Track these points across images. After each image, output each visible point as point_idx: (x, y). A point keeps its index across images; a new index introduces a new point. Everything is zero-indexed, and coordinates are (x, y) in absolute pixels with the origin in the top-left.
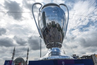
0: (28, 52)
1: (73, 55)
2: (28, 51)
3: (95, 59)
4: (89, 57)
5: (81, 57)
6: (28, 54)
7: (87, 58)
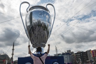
0: (13, 48)
1: (67, 51)
2: (13, 46)
3: (90, 55)
4: (85, 53)
5: (75, 54)
6: (13, 50)
7: (81, 54)
